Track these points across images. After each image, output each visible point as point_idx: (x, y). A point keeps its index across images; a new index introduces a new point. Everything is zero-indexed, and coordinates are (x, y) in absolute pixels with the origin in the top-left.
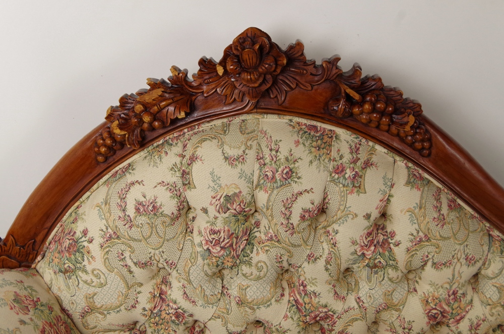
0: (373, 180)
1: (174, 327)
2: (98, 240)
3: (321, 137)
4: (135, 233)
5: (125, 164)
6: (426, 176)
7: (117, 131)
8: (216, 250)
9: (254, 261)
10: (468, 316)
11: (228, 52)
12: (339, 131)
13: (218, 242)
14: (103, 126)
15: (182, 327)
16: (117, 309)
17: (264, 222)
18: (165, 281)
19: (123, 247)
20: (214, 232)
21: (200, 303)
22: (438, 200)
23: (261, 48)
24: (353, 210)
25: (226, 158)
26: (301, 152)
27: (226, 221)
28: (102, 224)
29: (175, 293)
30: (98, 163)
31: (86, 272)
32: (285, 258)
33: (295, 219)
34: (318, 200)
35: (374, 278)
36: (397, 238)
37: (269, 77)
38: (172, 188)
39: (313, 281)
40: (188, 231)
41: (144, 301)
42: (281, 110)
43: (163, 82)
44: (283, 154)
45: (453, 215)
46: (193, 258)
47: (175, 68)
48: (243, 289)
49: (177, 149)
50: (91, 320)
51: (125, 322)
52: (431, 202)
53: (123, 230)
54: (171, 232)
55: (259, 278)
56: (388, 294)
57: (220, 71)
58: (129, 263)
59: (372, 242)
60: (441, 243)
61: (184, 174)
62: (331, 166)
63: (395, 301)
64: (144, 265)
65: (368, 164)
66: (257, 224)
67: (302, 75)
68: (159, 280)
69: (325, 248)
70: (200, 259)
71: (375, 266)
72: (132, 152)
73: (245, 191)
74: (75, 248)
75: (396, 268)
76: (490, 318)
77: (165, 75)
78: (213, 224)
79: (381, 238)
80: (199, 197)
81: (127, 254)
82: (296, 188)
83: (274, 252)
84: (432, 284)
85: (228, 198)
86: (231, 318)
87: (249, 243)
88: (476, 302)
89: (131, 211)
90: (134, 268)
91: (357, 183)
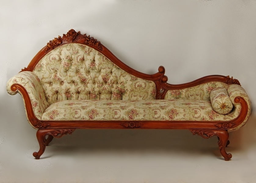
0: (92, 54)
1: (58, 82)
2: (45, 65)
3: (83, 47)
4: (51, 63)
5: (50, 52)
6: (101, 54)
7: (49, 46)
8: (65, 66)
9: (72, 68)
10: (110, 79)
11: (68, 33)
12: (86, 46)
13: (66, 65)
14: (47, 46)
15: (59, 82)
16: (47, 78)
17: (74, 62)
18: (56, 74)
19: (49, 66)
20: (65, 63)
21: (62, 76)
22: (103, 58)
23: (73, 32)
24: (88, 59)
25: (67, 50)
26: (80, 49)
27: (67, 61)
28: (46, 62)
29: (58, 75)
30: (45, 52)
31: (43, 71)
32: (77, 68)
33: (79, 60)
34: (82, 57)
35: (93, 71)
36: (96, 64)
37: (74, 37)
38: (58, 55)
39: (82, 72)
40: (60, 63)
41: (53, 77)
42: (77, 42)
43: (57, 38)
44: (77, 49)
45: (106, 60)
46: (61, 68)
47: (59, 36)
48: (70, 74)
49: (59, 49)
50: (43, 80)
51: (49, 81)
52: (102, 58)
53: (50, 62)
54: (58, 63)
55: (73, 72)
56: (95, 75)
57: (66, 36)
58: (50, 69)
59: (92, 65)
60: (103, 65)
61: (60, 53)
62: (84, 51)
63: (97, 76)
64: (53, 69)
65: (91, 51)
66: (73, 62)
67: (80, 37)
68: (55, 73)
69: (84, 66)
70: (62, 68)
71: (93, 69)
72: (51, 50)
73: (70, 55)
74: (41, 66)
75: (96, 69)
76: (114, 79)
77: (57, 37)
78: (65, 61)
79: (94, 64)
80: (62, 57)
81: (50, 67)
82: (78, 55)
83: (76, 66)
84: (103, 73)
85: (67, 56)
86: (68, 79)
87: (71, 65)
88: (111, 76)
89: (51, 59)
90: (51, 70)
91: (89, 54)
